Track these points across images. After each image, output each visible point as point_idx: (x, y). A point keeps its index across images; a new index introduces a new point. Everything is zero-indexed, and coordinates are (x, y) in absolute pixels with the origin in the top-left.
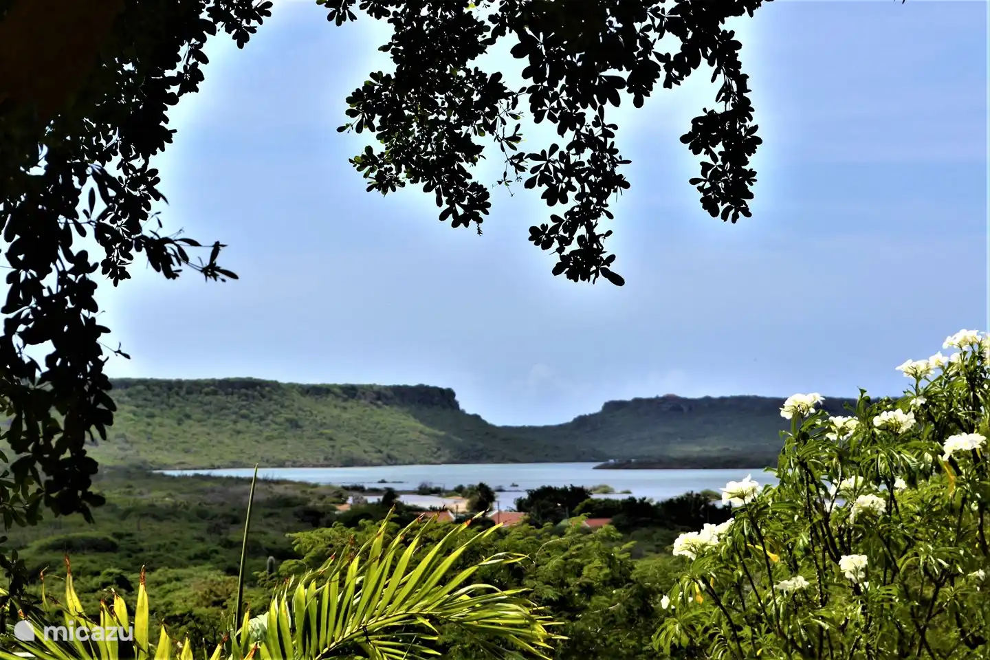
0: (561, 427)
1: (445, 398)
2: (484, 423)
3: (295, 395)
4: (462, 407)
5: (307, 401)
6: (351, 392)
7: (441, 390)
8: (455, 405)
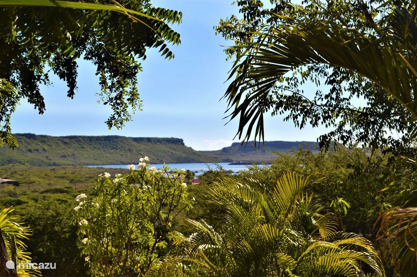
0: (218, 151)
1: (180, 142)
2: (193, 150)
3: (131, 141)
4: (185, 145)
5: (135, 143)
6: (149, 140)
7: (178, 139)
8: (183, 144)
